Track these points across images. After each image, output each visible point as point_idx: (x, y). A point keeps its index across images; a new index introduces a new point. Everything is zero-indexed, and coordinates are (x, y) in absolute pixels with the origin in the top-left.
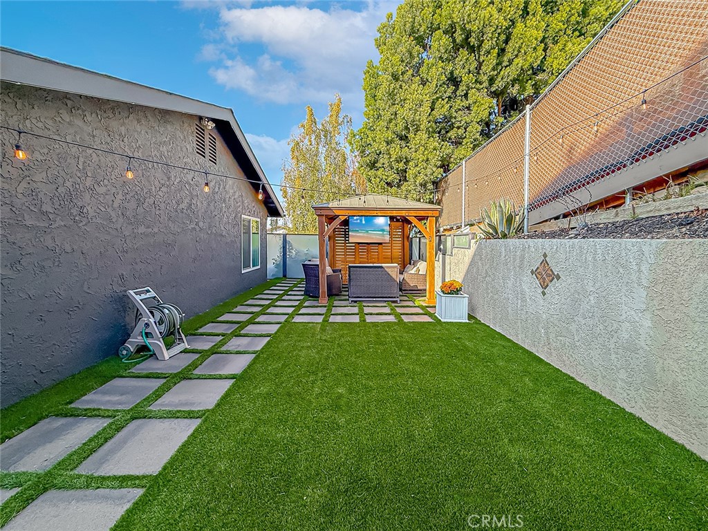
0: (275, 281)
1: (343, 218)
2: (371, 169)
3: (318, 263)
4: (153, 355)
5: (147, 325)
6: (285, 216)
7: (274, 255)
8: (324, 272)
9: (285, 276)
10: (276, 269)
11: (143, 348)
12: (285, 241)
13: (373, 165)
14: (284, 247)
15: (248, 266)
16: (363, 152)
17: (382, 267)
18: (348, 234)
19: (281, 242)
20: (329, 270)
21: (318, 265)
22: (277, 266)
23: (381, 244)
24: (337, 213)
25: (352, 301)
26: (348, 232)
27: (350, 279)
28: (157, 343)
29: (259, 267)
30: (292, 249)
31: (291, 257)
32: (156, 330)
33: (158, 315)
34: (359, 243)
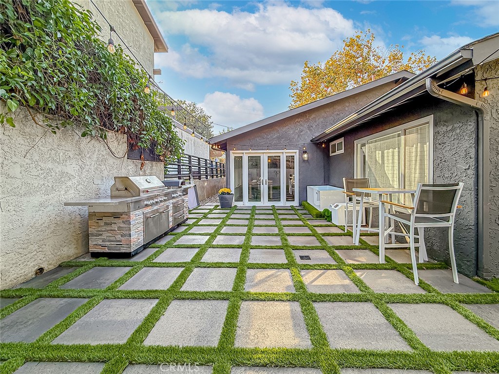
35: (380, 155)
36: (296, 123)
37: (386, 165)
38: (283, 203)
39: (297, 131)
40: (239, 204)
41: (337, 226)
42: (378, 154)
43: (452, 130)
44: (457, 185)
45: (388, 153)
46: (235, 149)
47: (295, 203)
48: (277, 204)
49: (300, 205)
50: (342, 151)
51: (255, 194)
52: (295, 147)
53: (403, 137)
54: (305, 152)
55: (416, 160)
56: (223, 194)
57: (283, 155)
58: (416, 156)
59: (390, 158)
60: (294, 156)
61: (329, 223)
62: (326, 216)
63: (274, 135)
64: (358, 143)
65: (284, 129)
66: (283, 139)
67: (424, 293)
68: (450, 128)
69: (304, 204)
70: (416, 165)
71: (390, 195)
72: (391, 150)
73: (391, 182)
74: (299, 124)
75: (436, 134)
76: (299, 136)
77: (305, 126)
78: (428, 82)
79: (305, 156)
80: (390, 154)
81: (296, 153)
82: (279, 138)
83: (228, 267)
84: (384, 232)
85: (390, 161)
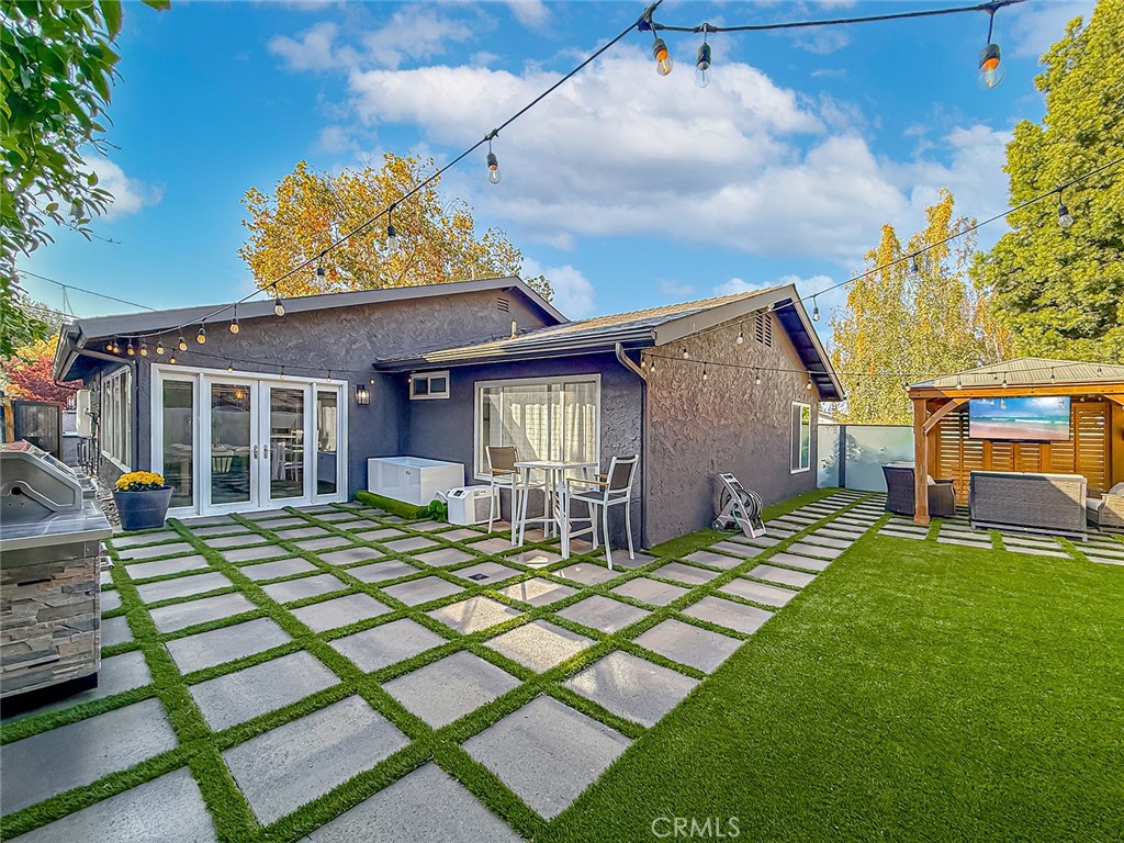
0: (826, 493)
1: (959, 402)
2: (1025, 311)
3: (913, 465)
4: (742, 532)
5: (736, 505)
6: (845, 398)
7: (827, 453)
8: (922, 479)
9: (842, 486)
10: (828, 475)
11: (731, 526)
12: (843, 435)
13: (1027, 304)
14: (841, 444)
15: (796, 466)
16: (1003, 283)
17: (1044, 479)
18: (968, 426)
19: (837, 436)
20: (930, 480)
21: (912, 470)
22: (830, 471)
23: (1048, 442)
24: (949, 394)
25: (977, 527)
26: (968, 421)
27: (973, 493)
28: (744, 522)
29: (808, 469)
30: (855, 447)
31: (852, 458)
32: (745, 511)
33: (745, 498)
34: (992, 440)
35: (519, 411)
36: (342, 323)
37: (528, 427)
38: (309, 499)
39: (343, 340)
40: (182, 514)
41: (464, 527)
42: (515, 409)
43: (621, 396)
44: (634, 457)
45: (533, 410)
46: (173, 361)
47: (340, 496)
48: (295, 502)
49: (352, 498)
50: (446, 395)
51: (231, 482)
52: (341, 375)
53: (562, 393)
54: (361, 388)
55: (573, 424)
56: (137, 490)
57: (311, 386)
58: (574, 419)
59: (536, 417)
60: (335, 394)
61: (444, 526)
62: (437, 513)
63: (291, 339)
64: (480, 387)
65: (315, 331)
66: (312, 354)
67: (620, 574)
68: (617, 394)
69: (361, 497)
70: (573, 430)
71: (528, 469)
72: (536, 406)
73: (537, 453)
74: (348, 325)
75: (603, 397)
76: (347, 351)
77: (363, 332)
78: (618, 346)
79: (363, 395)
80: (536, 411)
81: (342, 388)
82: (302, 348)
83: (388, 622)
84: (562, 518)
85: (536, 422)
